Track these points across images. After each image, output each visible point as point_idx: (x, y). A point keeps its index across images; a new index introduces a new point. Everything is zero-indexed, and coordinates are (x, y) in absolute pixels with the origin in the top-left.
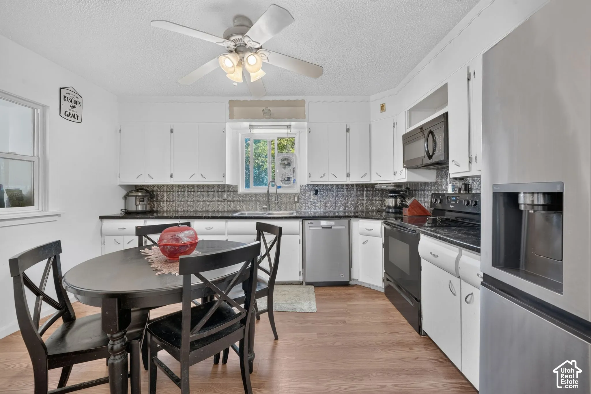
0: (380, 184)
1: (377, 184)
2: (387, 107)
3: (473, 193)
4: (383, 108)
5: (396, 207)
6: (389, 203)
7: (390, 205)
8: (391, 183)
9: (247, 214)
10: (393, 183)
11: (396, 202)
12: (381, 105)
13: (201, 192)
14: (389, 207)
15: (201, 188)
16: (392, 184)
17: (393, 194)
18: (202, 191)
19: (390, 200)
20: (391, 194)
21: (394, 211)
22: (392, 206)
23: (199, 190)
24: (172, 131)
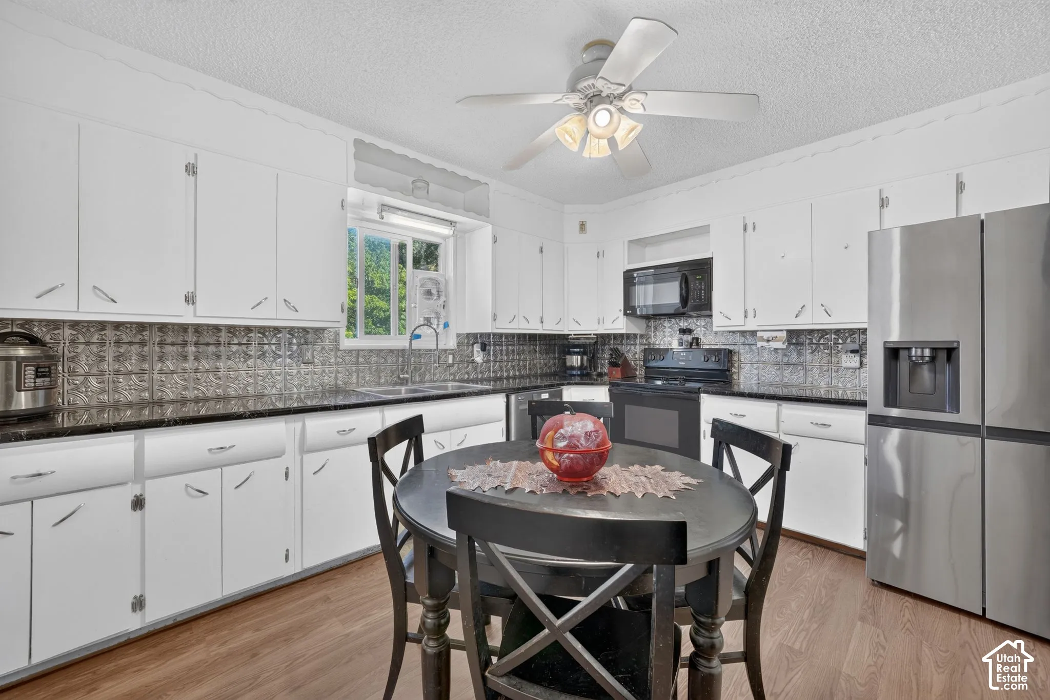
0: (574, 335)
1: (571, 335)
2: (588, 226)
3: (704, 347)
4: (583, 226)
5: (582, 367)
6: (573, 363)
7: (575, 364)
8: (591, 334)
9: (403, 392)
10: (594, 334)
11: (582, 360)
12: (581, 223)
13: (240, 344)
14: (572, 368)
15: (240, 333)
16: (592, 336)
17: (578, 350)
18: (244, 341)
19: (575, 357)
20: (576, 350)
21: (579, 373)
22: (577, 366)
23: (236, 341)
24: (191, 169)
